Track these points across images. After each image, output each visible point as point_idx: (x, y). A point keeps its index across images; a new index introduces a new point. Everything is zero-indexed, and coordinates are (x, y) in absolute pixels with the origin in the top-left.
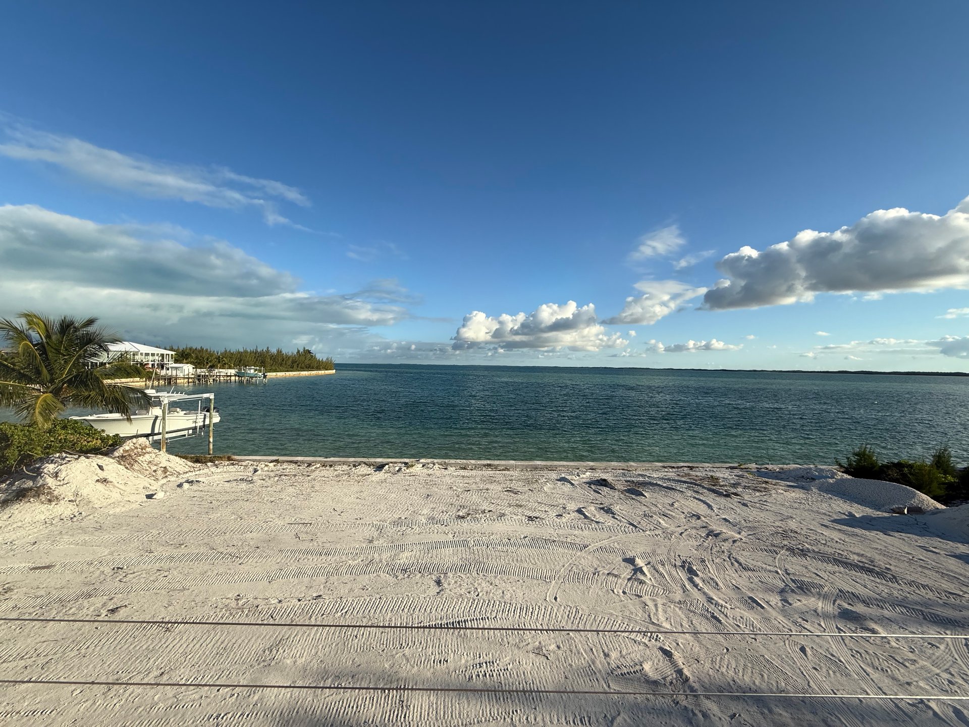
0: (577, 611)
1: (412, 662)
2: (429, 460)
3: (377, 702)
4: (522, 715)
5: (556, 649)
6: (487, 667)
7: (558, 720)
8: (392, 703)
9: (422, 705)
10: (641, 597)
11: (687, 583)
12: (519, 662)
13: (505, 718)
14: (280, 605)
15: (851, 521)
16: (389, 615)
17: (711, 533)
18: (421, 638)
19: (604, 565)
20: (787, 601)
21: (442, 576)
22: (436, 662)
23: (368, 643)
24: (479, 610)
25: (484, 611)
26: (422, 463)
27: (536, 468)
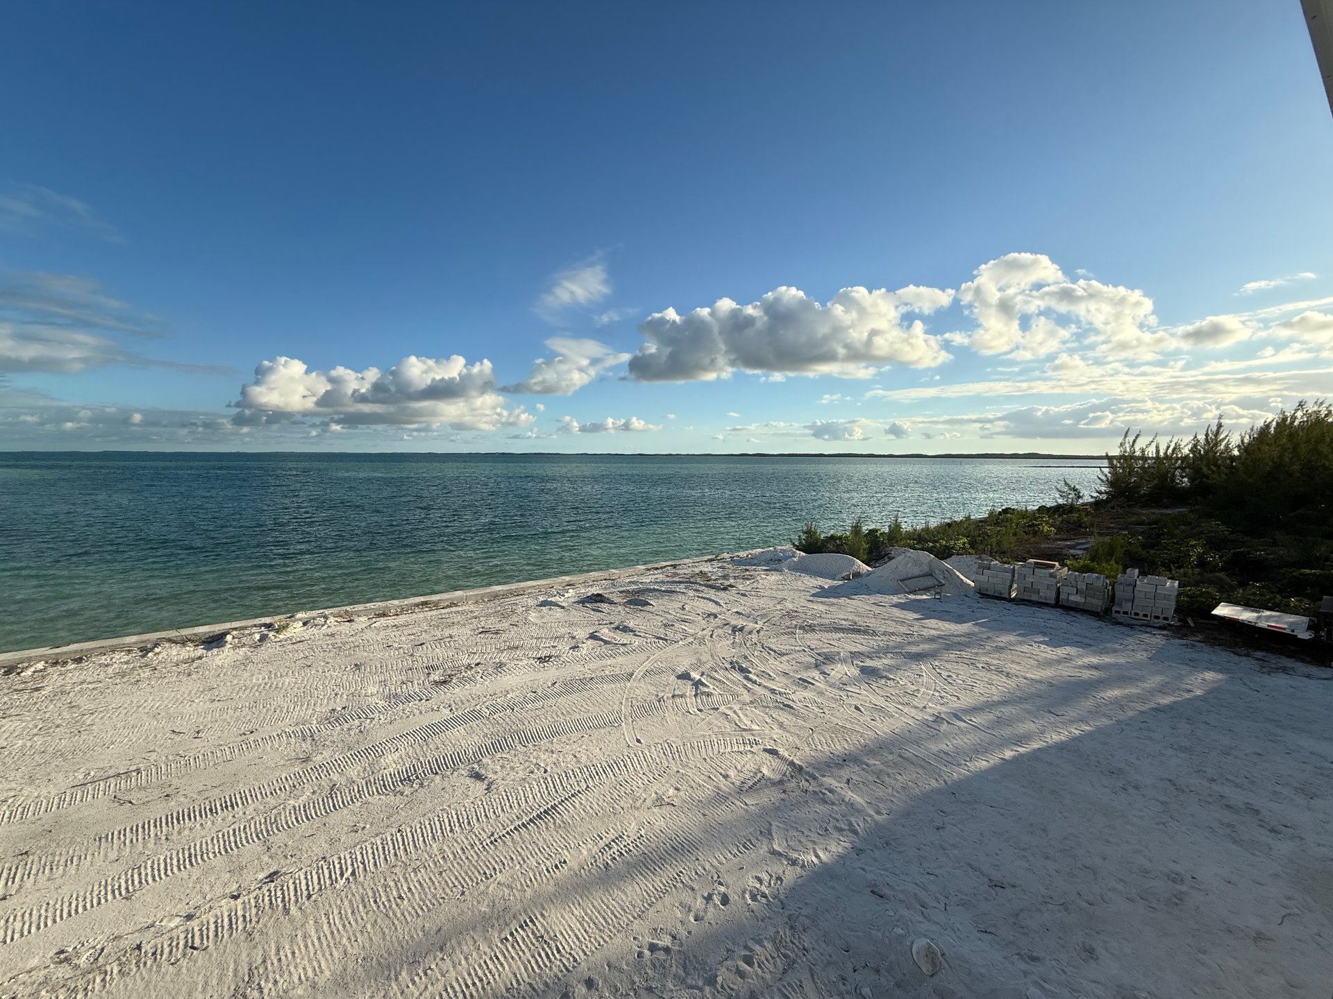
0: (670, 746)
1: (518, 885)
2: (314, 613)
3: (505, 957)
4: (689, 873)
5: (676, 791)
6: (617, 844)
7: (726, 858)
8: (527, 946)
9: (570, 927)
10: (718, 709)
11: (745, 682)
12: (649, 823)
13: (674, 885)
14: (194, 924)
15: (823, 593)
16: (434, 845)
17: (735, 630)
18: (507, 852)
19: (662, 689)
20: (825, 673)
21: (476, 766)
22: (551, 870)
23: (429, 897)
24: (561, 788)
25: (568, 786)
26: (300, 620)
27: (496, 596)
